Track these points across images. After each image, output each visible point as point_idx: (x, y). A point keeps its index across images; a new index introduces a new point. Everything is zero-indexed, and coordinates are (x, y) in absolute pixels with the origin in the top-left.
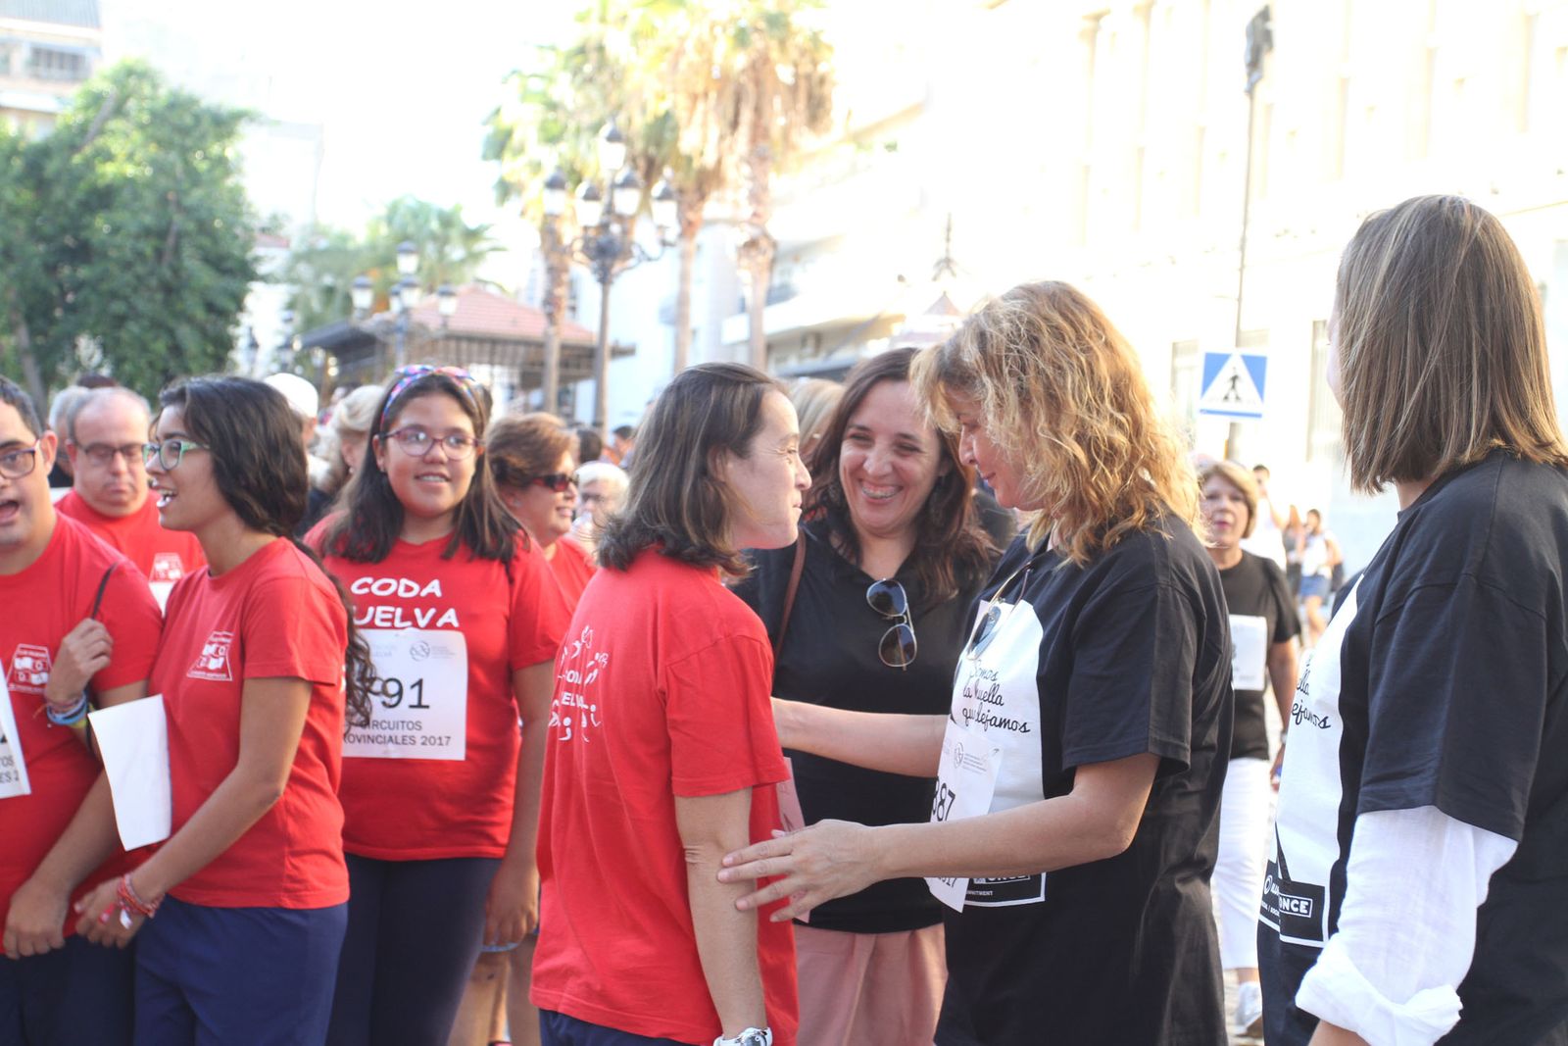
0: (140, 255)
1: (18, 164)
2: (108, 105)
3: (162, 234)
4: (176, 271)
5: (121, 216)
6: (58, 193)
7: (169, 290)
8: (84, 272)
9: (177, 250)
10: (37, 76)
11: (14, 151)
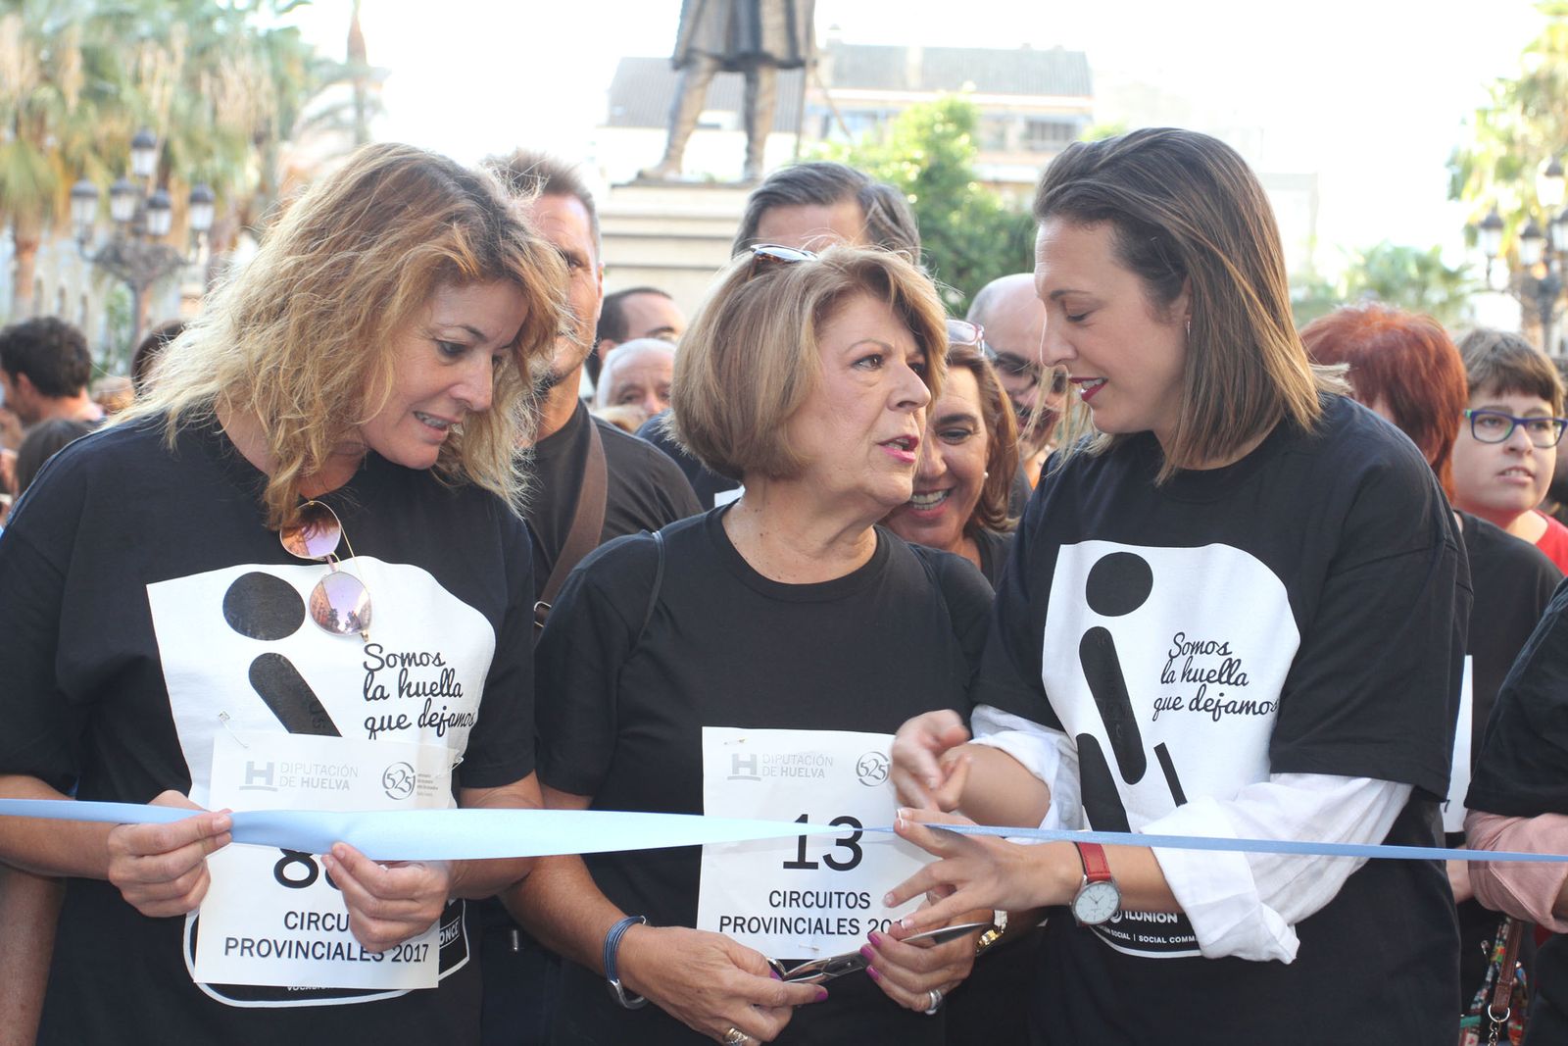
10: (1032, 149)
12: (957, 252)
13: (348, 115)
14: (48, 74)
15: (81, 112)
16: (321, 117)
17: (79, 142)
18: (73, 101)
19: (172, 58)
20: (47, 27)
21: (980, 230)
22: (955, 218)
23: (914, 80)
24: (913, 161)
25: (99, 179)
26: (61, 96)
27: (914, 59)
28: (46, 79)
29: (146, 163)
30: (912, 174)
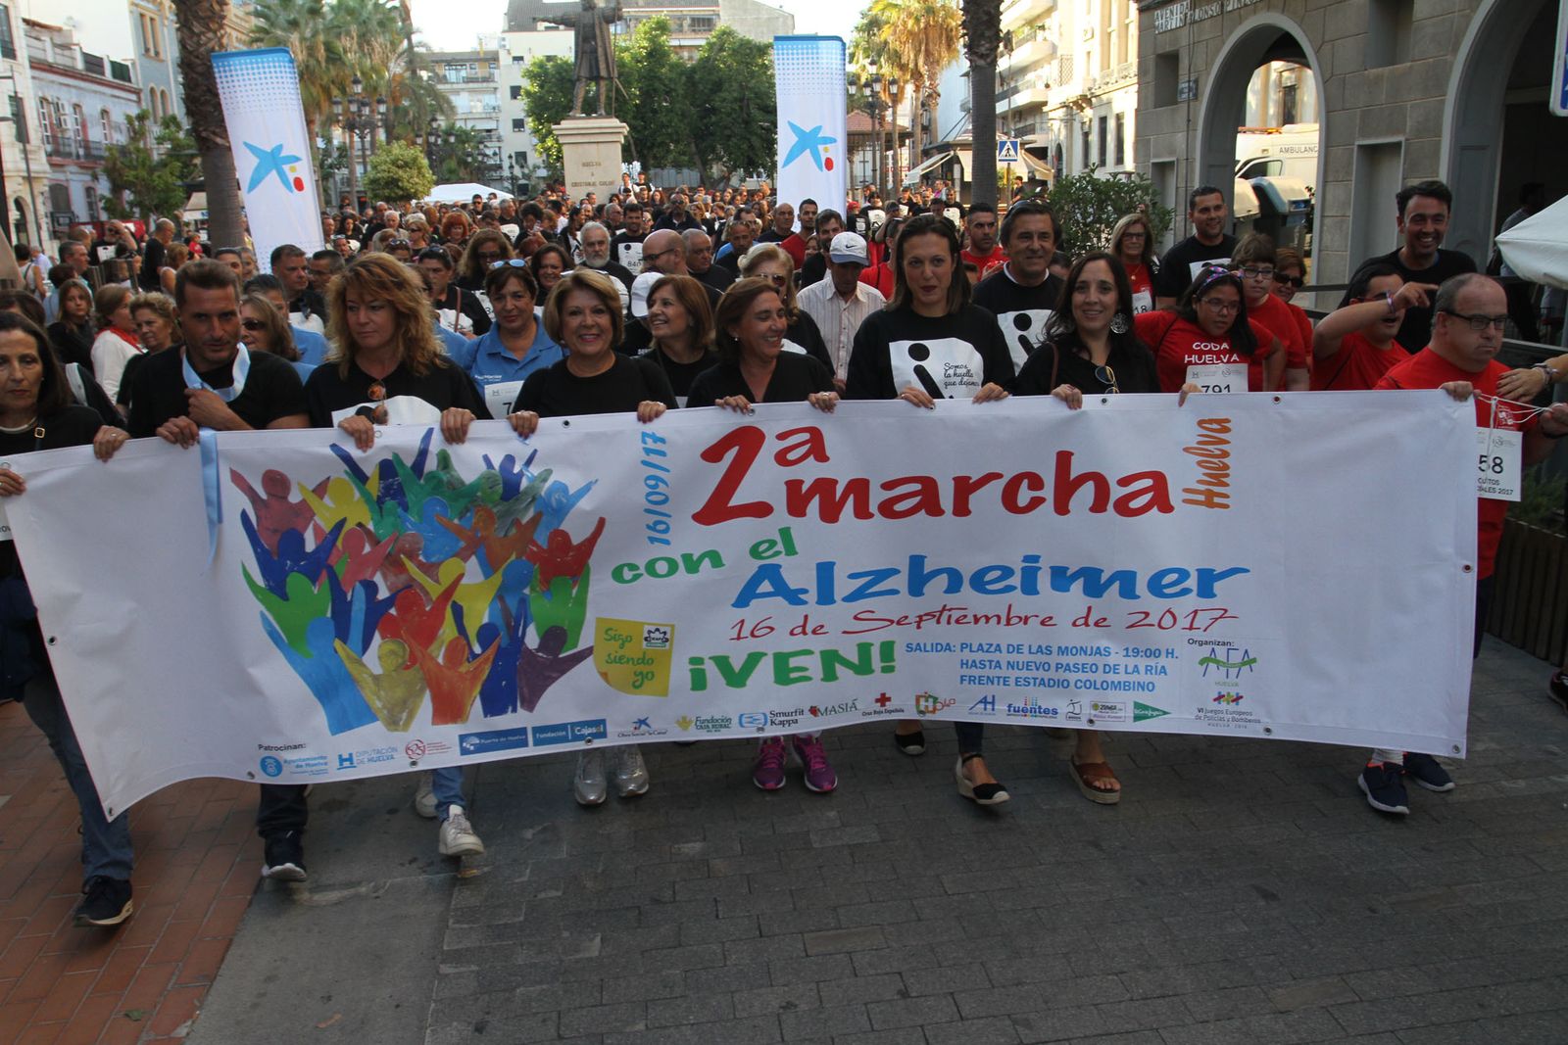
0: (734, 109)
1: (684, 78)
2: (716, 48)
3: (741, 100)
4: (748, 115)
5: (724, 95)
6: (701, 87)
7: (746, 123)
8: (714, 119)
9: (748, 105)
10: (694, 31)
11: (682, 73)
14: (310, 52)
15: (328, 69)
16: (403, 53)
17: (324, 82)
18: (323, 64)
19: (353, 40)
20: (308, 34)
22: (663, 70)
24: (644, 48)
26: (318, 61)
29: (358, 88)
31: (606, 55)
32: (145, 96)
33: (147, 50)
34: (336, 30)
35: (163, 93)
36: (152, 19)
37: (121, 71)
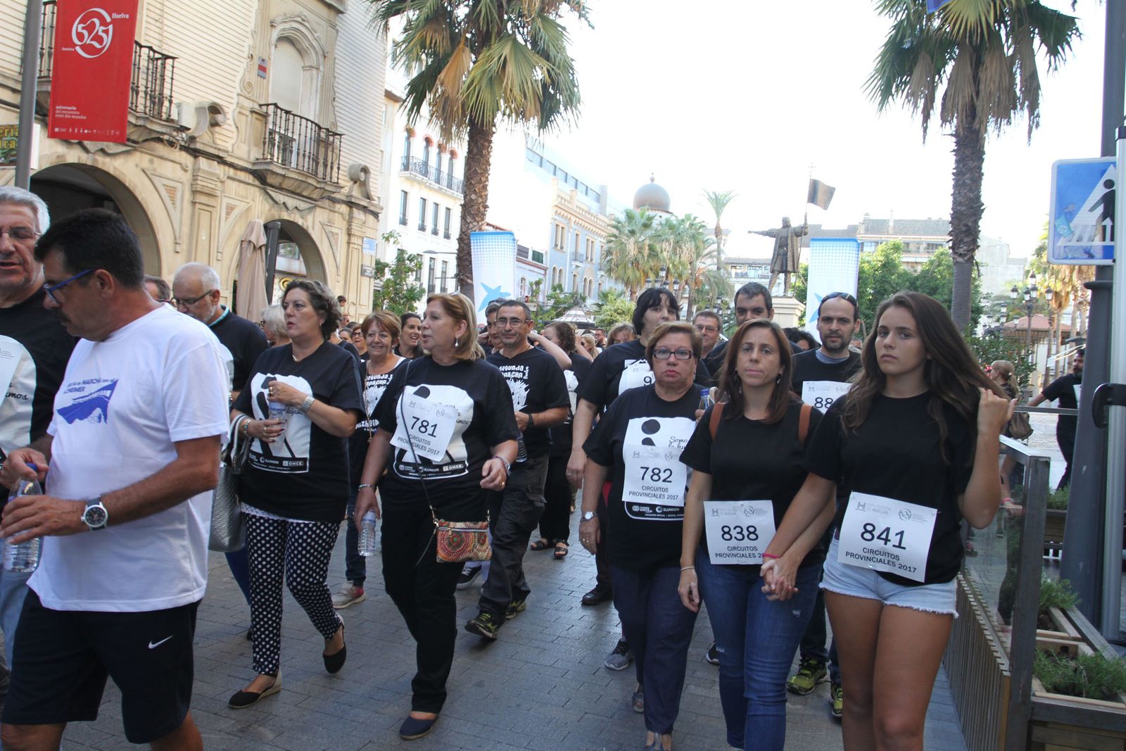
1: (908, 284)
11: (907, 280)
12: (893, 288)
13: (716, 253)
14: (640, 250)
15: (648, 260)
16: (706, 255)
17: (647, 268)
18: (646, 257)
19: (670, 245)
20: (640, 240)
21: (900, 281)
22: (893, 277)
23: (891, 232)
24: (880, 261)
25: (652, 277)
26: (643, 256)
27: (891, 224)
28: (640, 252)
29: (663, 274)
30: (880, 264)
31: (793, 256)
32: (550, 272)
33: (556, 245)
34: (657, 237)
35: (560, 271)
36: (562, 228)
37: (538, 257)
